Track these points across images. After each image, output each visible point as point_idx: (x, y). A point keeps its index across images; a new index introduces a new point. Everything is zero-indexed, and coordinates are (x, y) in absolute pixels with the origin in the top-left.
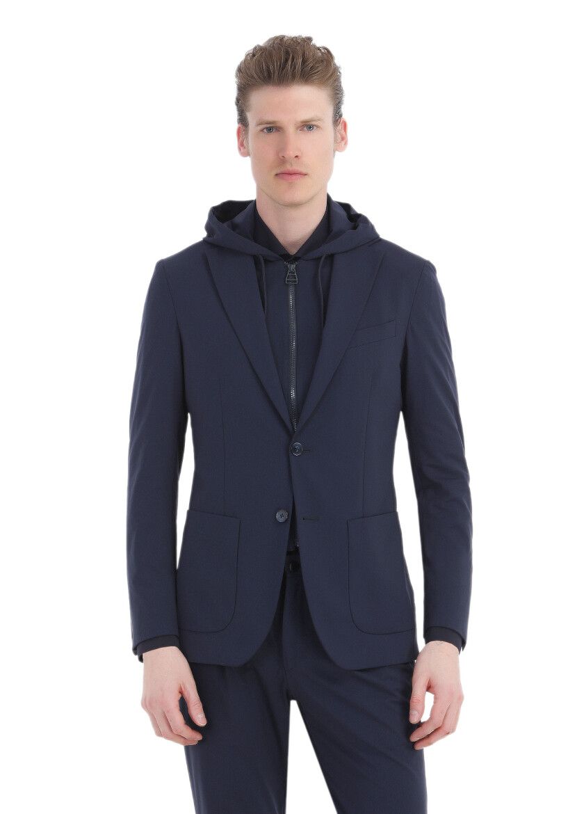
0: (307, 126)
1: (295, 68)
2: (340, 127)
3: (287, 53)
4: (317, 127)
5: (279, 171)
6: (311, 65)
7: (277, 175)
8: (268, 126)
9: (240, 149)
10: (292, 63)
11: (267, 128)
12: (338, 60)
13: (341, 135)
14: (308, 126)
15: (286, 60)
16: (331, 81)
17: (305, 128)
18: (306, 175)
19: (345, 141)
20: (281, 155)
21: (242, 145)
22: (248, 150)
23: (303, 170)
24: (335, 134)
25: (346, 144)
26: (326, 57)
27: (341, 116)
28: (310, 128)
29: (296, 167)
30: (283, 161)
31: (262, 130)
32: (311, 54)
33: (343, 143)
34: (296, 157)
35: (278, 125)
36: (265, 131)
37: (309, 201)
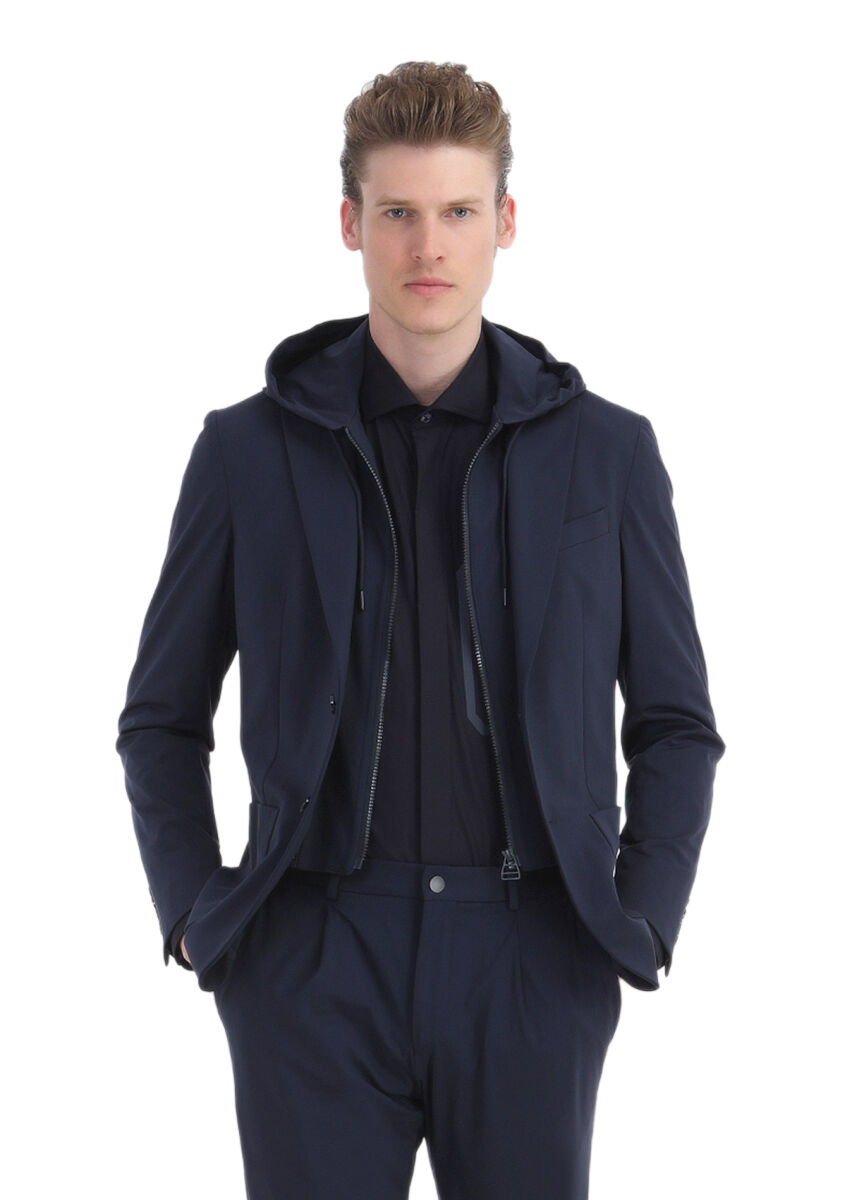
0: (456, 210)
1: (443, 119)
2: (505, 209)
3: (431, 94)
4: (472, 211)
5: (410, 281)
6: (469, 115)
7: (406, 285)
8: (396, 207)
9: (345, 237)
10: (438, 112)
11: (393, 210)
12: (507, 106)
13: (506, 221)
14: (458, 210)
15: (430, 106)
16: (497, 139)
17: (454, 214)
18: (451, 286)
19: (511, 231)
20: (414, 254)
21: (349, 230)
22: (360, 241)
23: (449, 280)
24: (498, 220)
25: (513, 235)
26: (488, 100)
27: (505, 190)
28: (460, 213)
29: (438, 274)
30: (417, 263)
31: (385, 214)
32: (468, 97)
33: (509, 234)
34: (440, 258)
35: (412, 207)
36: (390, 214)
37: (454, 326)
